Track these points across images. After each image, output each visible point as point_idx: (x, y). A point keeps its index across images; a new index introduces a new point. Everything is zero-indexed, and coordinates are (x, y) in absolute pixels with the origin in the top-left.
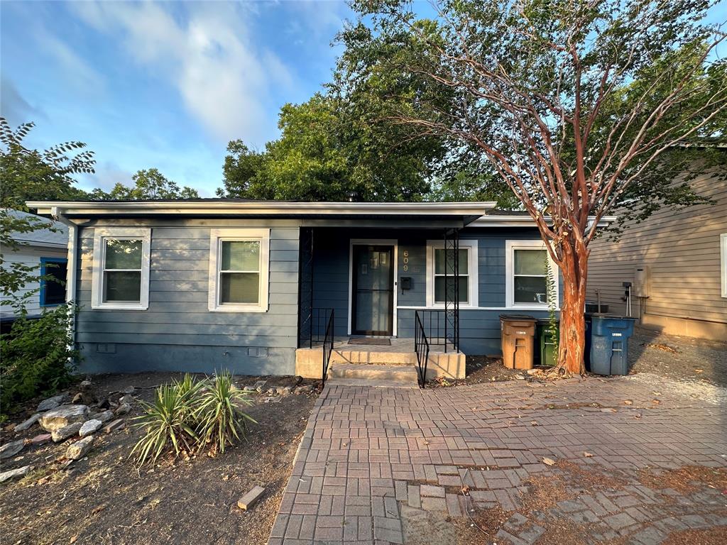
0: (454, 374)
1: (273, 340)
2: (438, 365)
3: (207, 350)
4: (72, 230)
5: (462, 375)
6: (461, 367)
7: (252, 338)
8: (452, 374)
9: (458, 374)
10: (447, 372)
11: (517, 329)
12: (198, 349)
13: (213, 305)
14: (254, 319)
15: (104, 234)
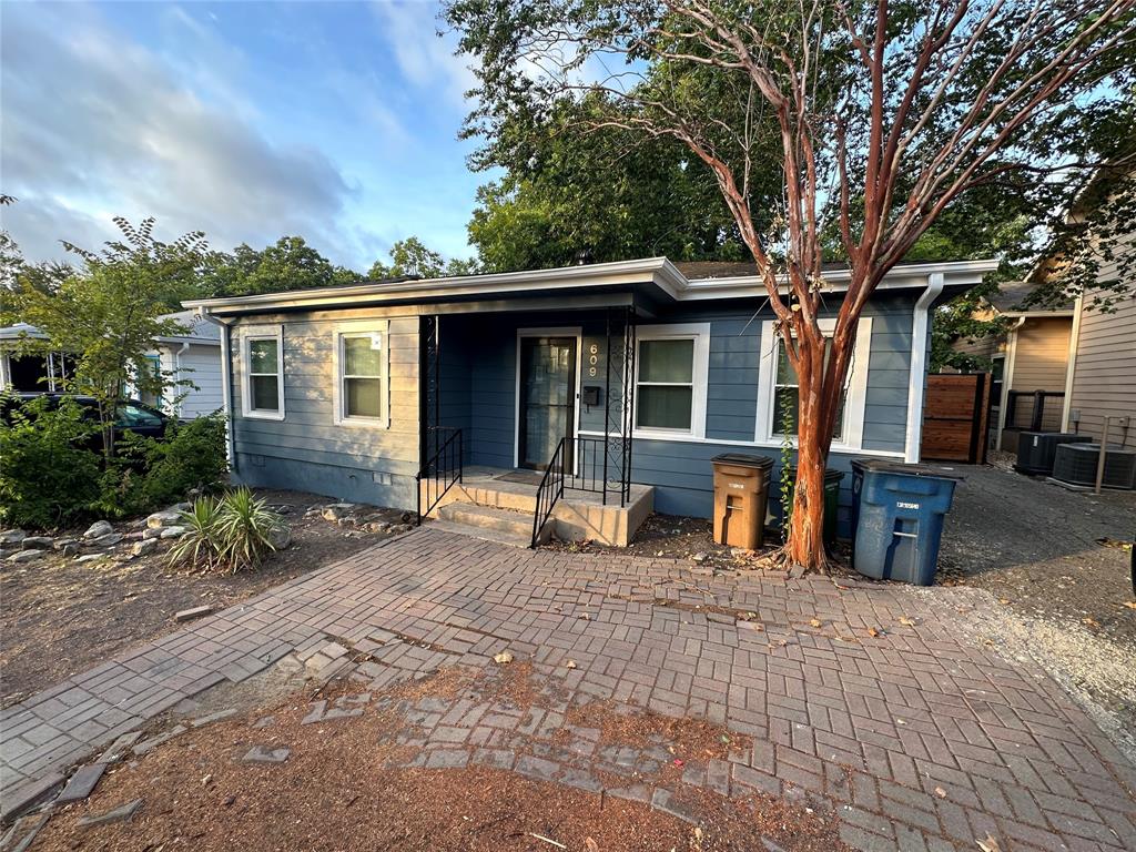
0: (610, 537)
1: (395, 465)
2: (587, 521)
3: (336, 471)
4: (222, 329)
5: (622, 542)
6: (620, 528)
7: (375, 461)
8: (606, 538)
9: (615, 538)
10: (600, 533)
11: (730, 478)
12: (329, 469)
13: (338, 417)
14: (376, 437)
15: (247, 334)
